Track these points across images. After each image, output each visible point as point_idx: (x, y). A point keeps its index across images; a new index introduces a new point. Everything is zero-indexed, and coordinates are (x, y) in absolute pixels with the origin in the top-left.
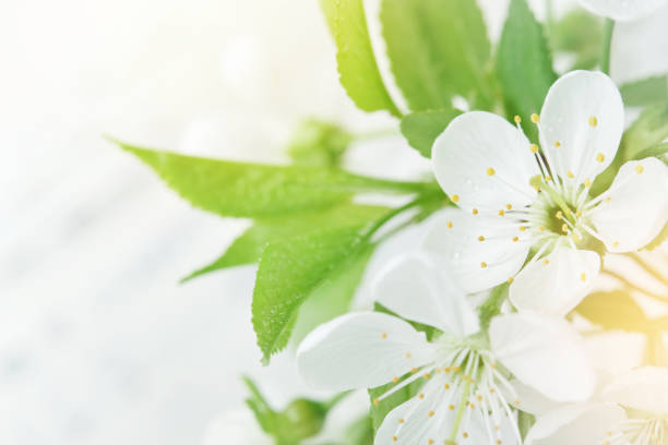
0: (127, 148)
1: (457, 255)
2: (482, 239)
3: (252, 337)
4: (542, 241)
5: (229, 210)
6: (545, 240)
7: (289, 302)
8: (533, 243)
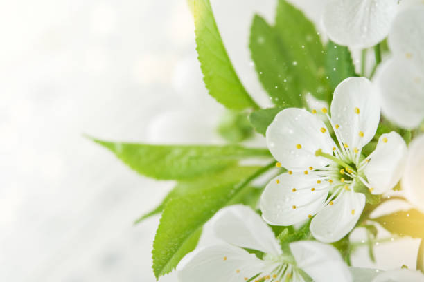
0: (97, 141)
1: (287, 199)
2: (294, 190)
3: (150, 262)
4: (335, 188)
5: (162, 176)
6: (338, 187)
7: (182, 236)
8: (331, 189)
